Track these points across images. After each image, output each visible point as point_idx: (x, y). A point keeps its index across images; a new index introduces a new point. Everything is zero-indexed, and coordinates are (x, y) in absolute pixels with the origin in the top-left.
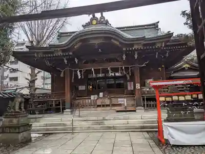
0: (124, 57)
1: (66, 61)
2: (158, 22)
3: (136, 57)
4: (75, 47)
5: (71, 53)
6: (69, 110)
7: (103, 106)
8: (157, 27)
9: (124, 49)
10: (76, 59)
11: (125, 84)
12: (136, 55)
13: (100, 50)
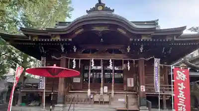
0: (129, 49)
1: (63, 49)
2: (158, 20)
3: (141, 49)
4: (76, 33)
5: (70, 40)
6: (61, 105)
7: (101, 103)
8: (157, 24)
9: (131, 40)
10: (75, 47)
11: (125, 79)
12: (142, 47)
13: (102, 40)
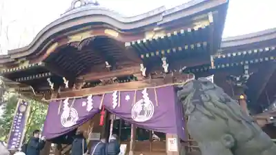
0: (143, 71)
1: (52, 85)
12: (164, 62)
13: (107, 64)
